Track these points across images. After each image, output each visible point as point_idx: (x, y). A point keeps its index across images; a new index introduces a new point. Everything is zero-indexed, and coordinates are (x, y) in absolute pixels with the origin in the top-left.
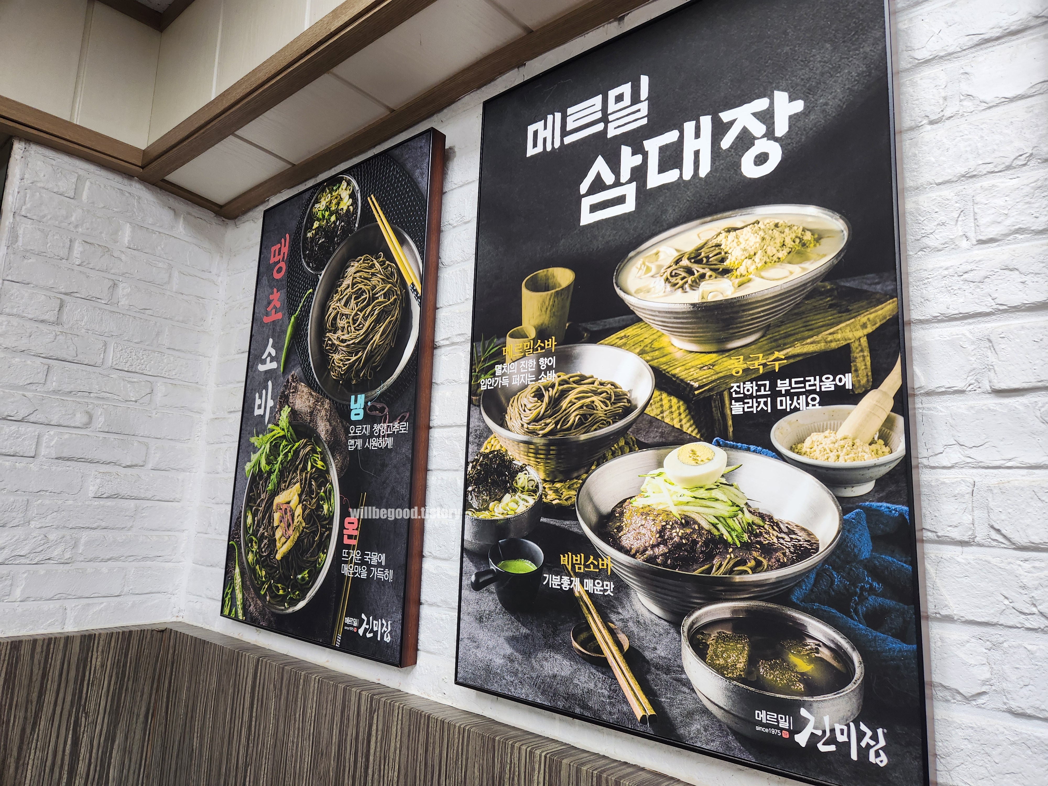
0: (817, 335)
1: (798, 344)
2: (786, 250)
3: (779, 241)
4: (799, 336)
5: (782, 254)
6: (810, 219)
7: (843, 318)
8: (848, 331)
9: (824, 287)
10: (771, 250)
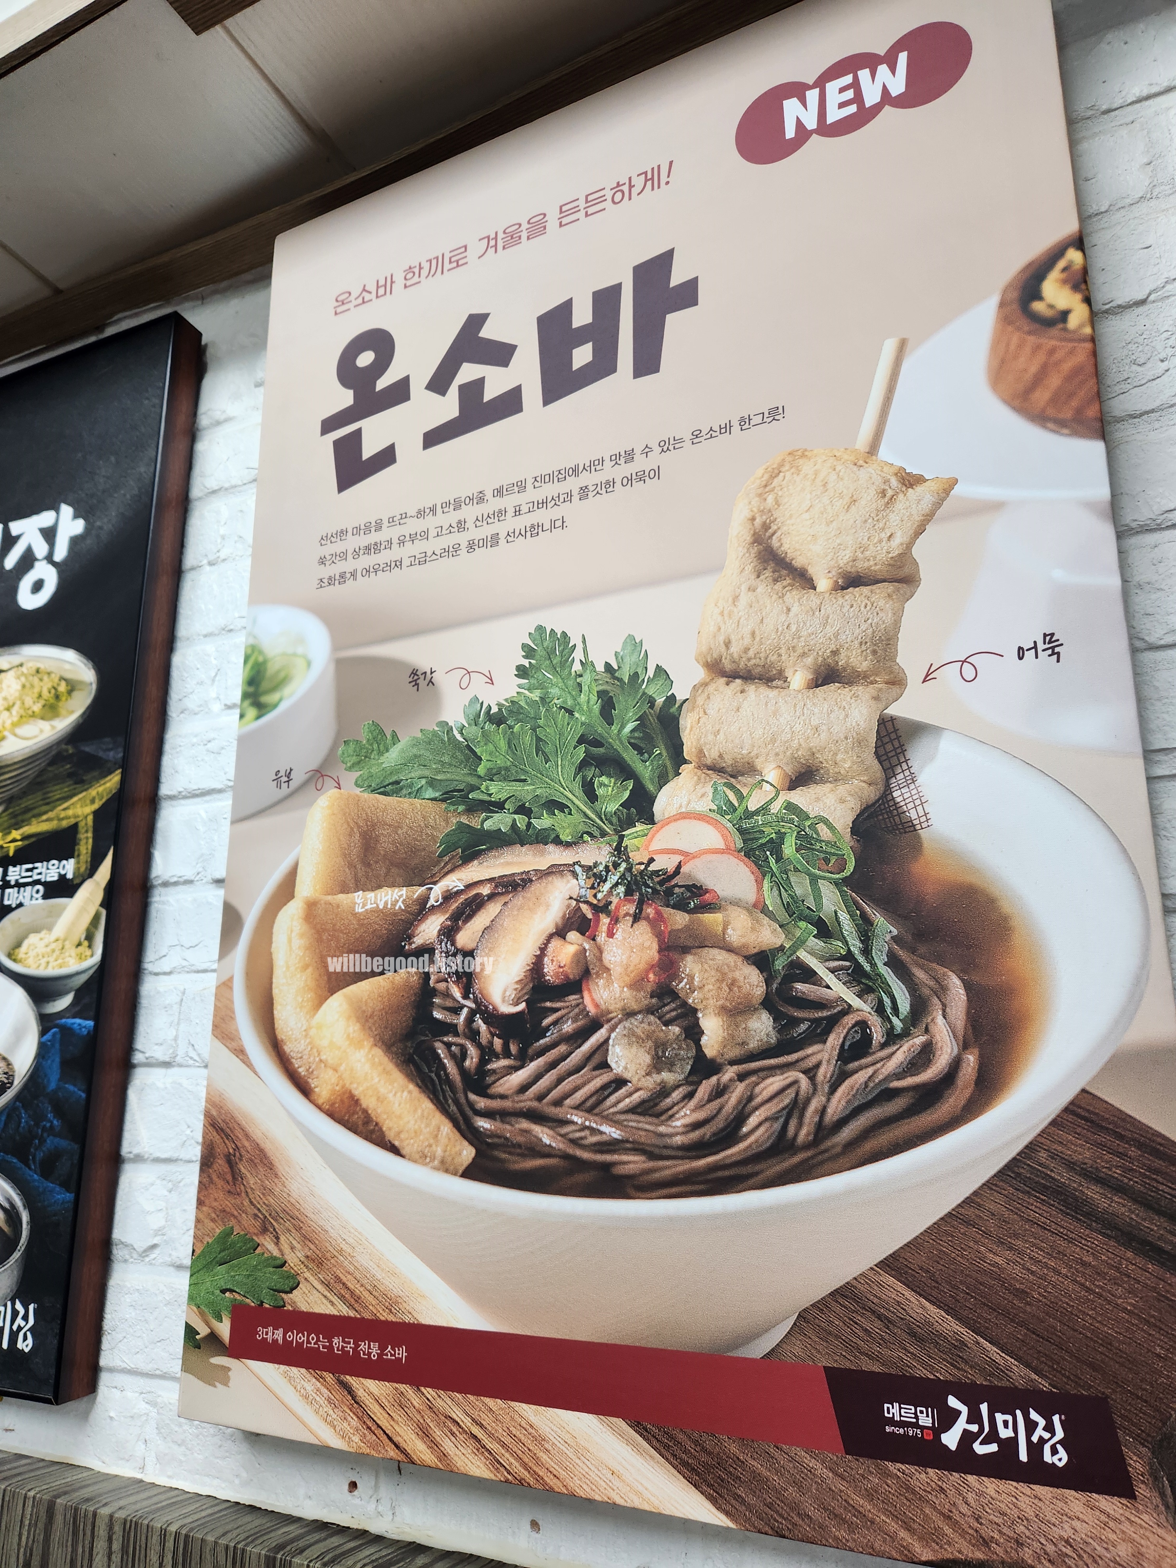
0: (51, 810)
1: (34, 821)
2: (42, 702)
3: (36, 690)
4: (36, 811)
5: (37, 708)
6: (67, 666)
7: (76, 791)
8: (78, 806)
9: (67, 751)
10: (29, 701)
